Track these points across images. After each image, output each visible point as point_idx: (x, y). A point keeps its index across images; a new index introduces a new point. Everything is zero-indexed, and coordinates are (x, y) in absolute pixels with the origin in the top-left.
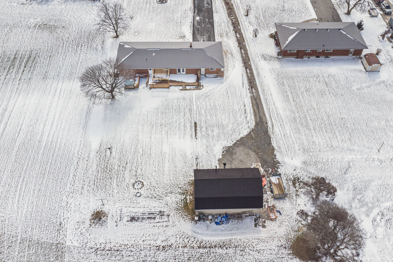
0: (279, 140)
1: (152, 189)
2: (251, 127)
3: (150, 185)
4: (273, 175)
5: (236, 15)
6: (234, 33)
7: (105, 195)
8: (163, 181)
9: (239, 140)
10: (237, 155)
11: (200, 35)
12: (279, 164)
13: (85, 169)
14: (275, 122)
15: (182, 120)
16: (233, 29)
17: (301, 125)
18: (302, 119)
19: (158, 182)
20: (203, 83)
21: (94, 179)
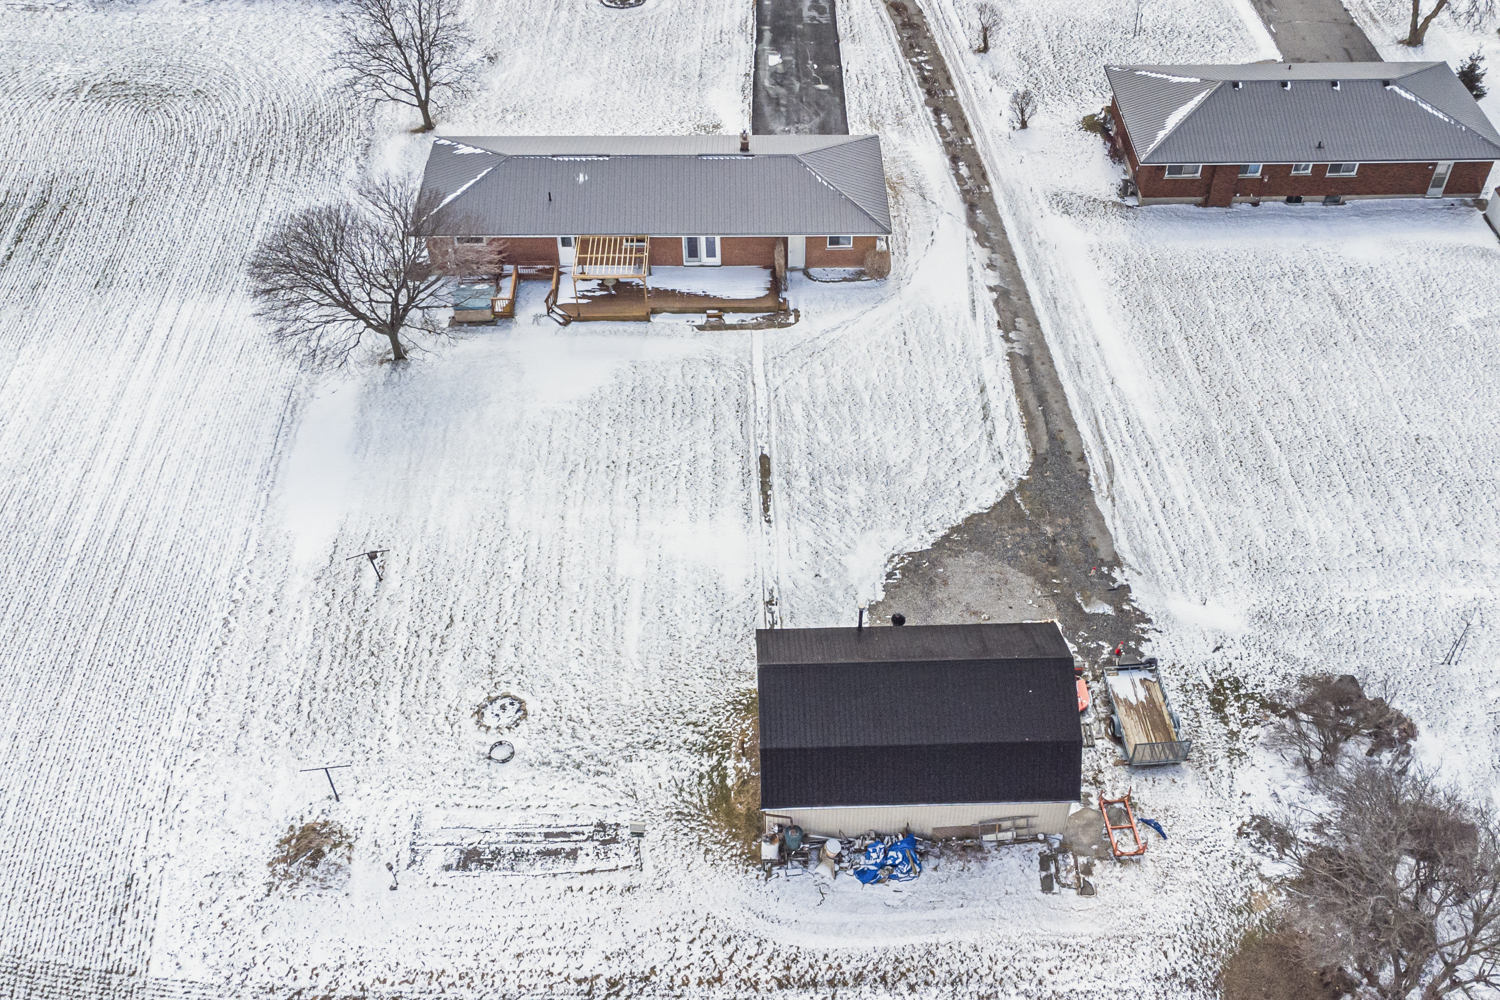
0: (1143, 526)
1: (564, 728)
2: (1012, 476)
3: (558, 713)
4: (1123, 668)
5: (935, 49)
6: (931, 116)
7: (347, 756)
8: (617, 695)
9: (959, 526)
10: (953, 589)
11: (783, 120)
12: (1143, 625)
13: (260, 647)
14: (1122, 455)
15: (705, 447)
16: (923, 98)
17: (1237, 463)
18: (1238, 442)
19: (595, 699)
20: (796, 301)
21: (296, 686)
